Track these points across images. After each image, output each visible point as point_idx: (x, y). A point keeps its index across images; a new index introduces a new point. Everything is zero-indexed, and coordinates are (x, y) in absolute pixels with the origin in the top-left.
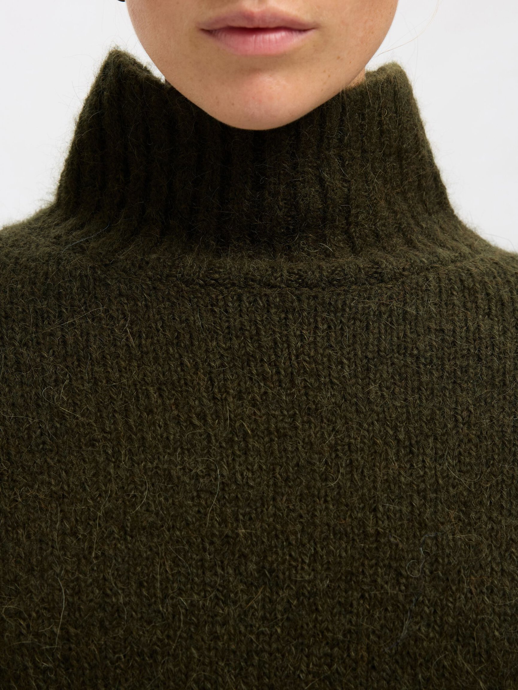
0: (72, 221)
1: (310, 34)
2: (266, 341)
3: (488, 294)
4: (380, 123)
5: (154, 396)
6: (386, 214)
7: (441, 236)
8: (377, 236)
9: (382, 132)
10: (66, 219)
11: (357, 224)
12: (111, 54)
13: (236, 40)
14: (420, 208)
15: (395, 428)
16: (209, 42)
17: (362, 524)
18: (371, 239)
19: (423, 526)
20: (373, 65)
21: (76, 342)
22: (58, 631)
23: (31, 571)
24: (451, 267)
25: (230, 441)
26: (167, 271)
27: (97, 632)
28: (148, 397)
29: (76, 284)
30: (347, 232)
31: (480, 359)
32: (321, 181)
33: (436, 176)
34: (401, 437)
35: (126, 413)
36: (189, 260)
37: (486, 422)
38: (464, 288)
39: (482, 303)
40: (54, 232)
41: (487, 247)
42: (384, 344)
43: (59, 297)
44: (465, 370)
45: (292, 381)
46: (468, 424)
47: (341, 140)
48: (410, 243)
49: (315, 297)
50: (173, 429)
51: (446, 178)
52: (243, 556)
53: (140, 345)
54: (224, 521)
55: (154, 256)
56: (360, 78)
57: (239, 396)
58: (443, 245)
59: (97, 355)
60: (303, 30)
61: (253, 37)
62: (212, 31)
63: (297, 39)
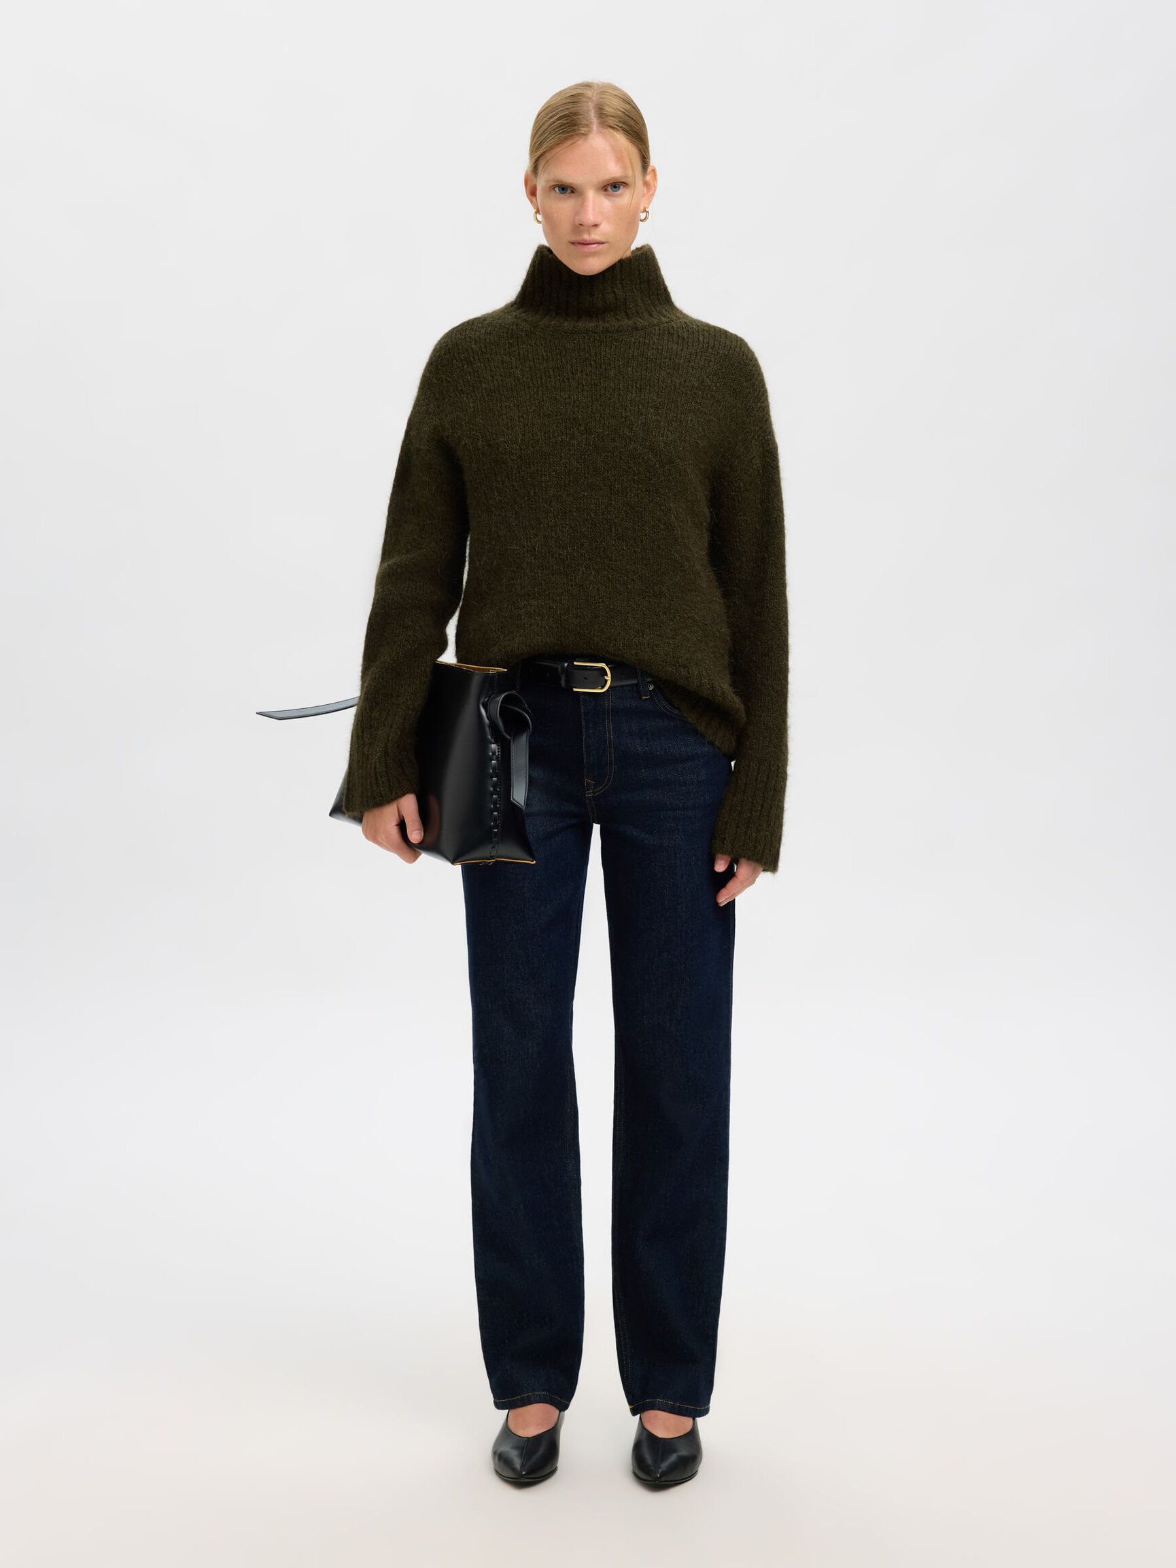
0: (520, 311)
1: (606, 244)
2: (593, 353)
3: (679, 336)
4: (639, 270)
5: (551, 372)
6: (642, 305)
7: (665, 312)
8: (638, 313)
9: (640, 274)
10: (518, 309)
11: (629, 308)
13: (581, 247)
14: (657, 302)
15: (636, 383)
16: (572, 247)
17: (621, 414)
18: (636, 314)
19: (642, 414)
20: (633, 247)
21: (524, 354)
22: (518, 447)
23: (508, 429)
24: (666, 325)
25: (577, 387)
26: (558, 328)
27: (530, 447)
28: (549, 372)
29: (524, 333)
30: (626, 312)
31: (671, 359)
32: (614, 292)
33: (665, 289)
34: (638, 386)
35: (541, 378)
36: (566, 324)
37: (669, 381)
38: (669, 333)
39: (675, 340)
40: (514, 314)
41: (686, 316)
42: (636, 354)
43: (517, 338)
44: (664, 363)
45: (601, 367)
46: (663, 382)
47: (621, 277)
48: (651, 315)
49: (612, 337)
50: (557, 383)
51: (670, 289)
52: (580, 424)
53: (547, 355)
54: (574, 413)
55: (553, 323)
56: (628, 254)
57: (582, 372)
58: (664, 316)
59: (531, 358)
60: (603, 243)
61: (587, 246)
62: (573, 243)
63: (601, 246)
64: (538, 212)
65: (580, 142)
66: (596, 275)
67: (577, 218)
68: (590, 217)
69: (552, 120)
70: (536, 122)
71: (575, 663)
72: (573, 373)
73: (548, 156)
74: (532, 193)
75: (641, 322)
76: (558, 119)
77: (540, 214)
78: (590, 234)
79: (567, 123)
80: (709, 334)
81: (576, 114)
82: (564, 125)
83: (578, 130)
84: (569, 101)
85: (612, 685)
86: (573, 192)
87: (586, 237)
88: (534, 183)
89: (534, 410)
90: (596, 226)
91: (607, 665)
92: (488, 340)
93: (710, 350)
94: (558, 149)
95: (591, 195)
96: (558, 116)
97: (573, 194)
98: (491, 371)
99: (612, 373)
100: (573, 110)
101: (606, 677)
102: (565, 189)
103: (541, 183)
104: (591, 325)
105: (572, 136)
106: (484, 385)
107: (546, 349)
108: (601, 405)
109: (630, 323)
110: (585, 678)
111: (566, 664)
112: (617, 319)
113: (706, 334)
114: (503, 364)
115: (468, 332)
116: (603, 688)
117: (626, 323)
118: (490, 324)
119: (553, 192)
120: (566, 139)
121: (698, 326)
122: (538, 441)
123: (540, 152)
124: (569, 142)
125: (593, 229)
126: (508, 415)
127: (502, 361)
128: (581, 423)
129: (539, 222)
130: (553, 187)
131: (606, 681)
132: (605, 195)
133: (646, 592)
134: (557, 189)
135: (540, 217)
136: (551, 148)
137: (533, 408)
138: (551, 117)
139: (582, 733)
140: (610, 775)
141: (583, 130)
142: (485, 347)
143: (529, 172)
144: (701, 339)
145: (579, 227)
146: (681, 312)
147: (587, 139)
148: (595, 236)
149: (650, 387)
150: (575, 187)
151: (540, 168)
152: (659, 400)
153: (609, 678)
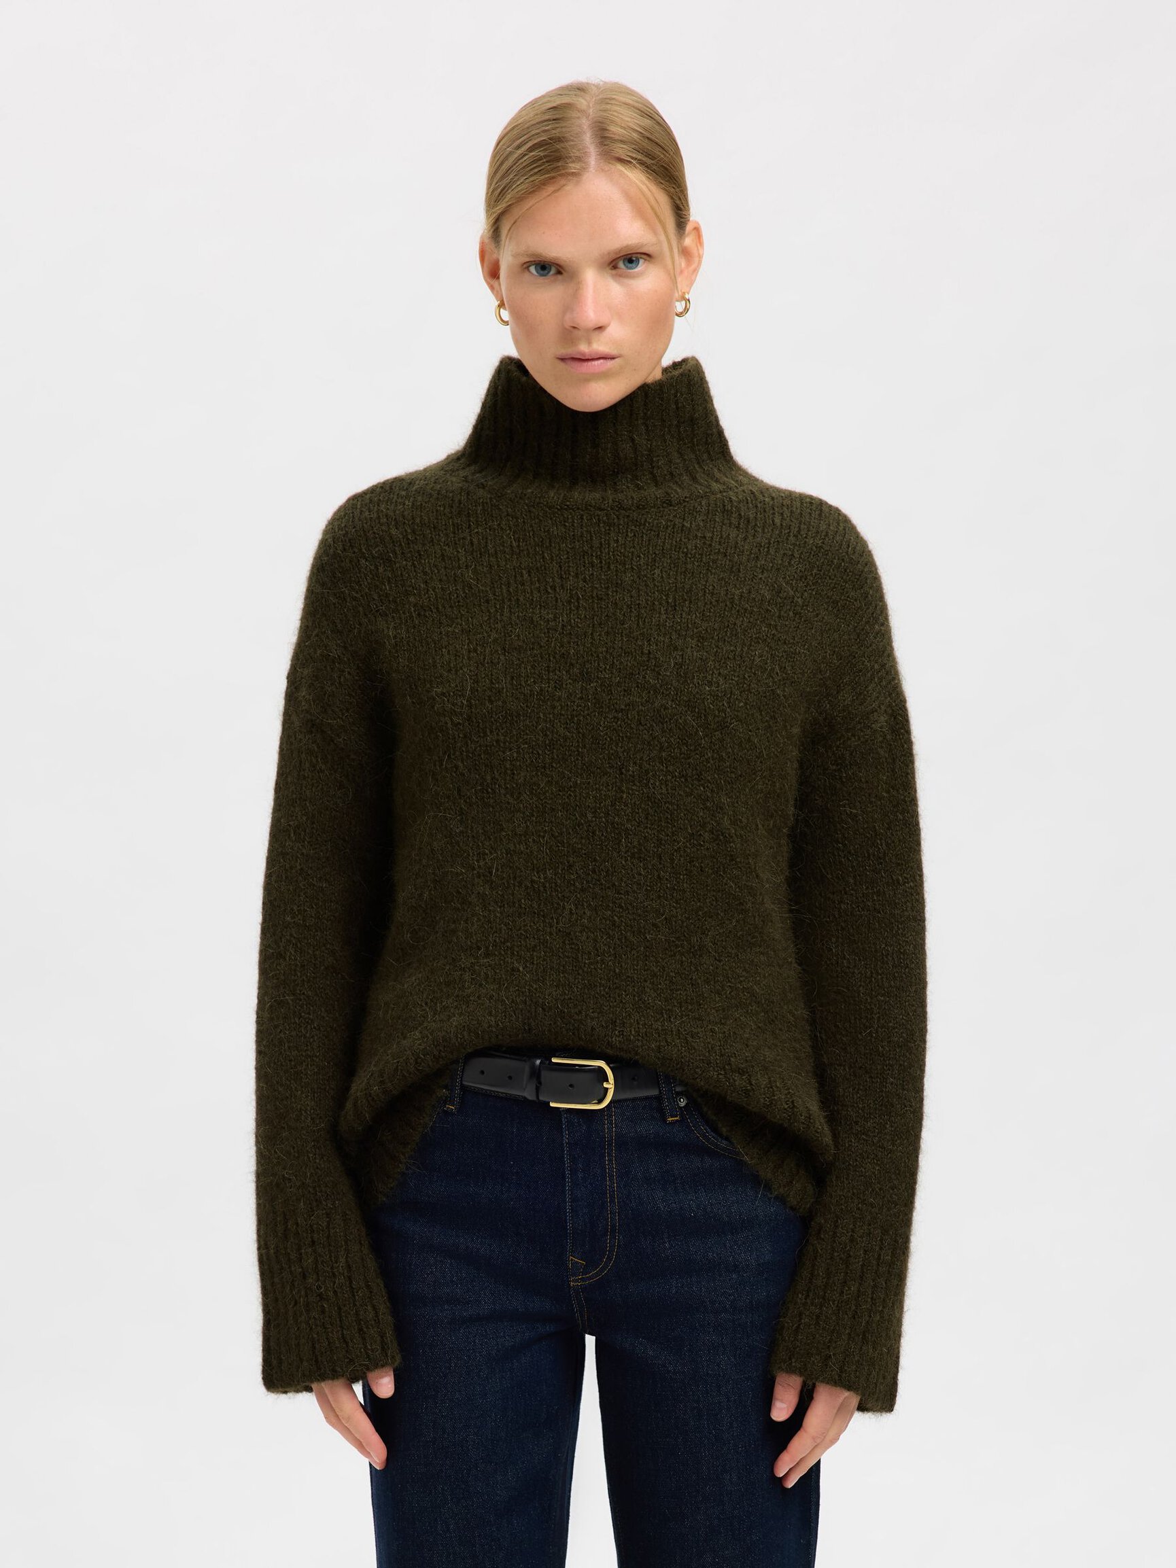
0: (472, 469)
1: (617, 359)
2: (596, 543)
3: (740, 515)
4: (676, 403)
5: (526, 576)
6: (679, 460)
7: (717, 475)
8: (672, 475)
9: (677, 408)
10: (468, 466)
11: (658, 467)
12: (501, 362)
13: (577, 365)
14: (705, 456)
15: (667, 595)
16: (563, 364)
21: (479, 543)
23: (449, 672)
24: (719, 496)
25: (569, 602)
26: (537, 500)
27: (486, 703)
28: (522, 575)
29: (480, 508)
30: (652, 473)
31: (726, 556)
32: (633, 440)
33: (720, 433)
38: (724, 511)
39: (734, 521)
40: (462, 473)
41: (753, 480)
42: (667, 546)
43: (469, 515)
45: (609, 567)
47: (645, 414)
48: (694, 479)
49: (628, 516)
50: (536, 595)
53: (519, 546)
55: (530, 491)
56: (657, 375)
57: (577, 575)
58: (717, 481)
59: (492, 551)
60: (613, 358)
61: (585, 364)
62: (563, 359)
63: (610, 364)
64: (501, 305)
65: (567, 188)
66: (601, 411)
67: (568, 316)
68: (590, 313)
69: (520, 152)
70: (494, 156)
71: (554, 1060)
72: (562, 577)
73: (517, 212)
74: (493, 273)
75: (677, 492)
76: (531, 149)
77: (505, 309)
78: (590, 343)
79: (545, 156)
80: (792, 512)
81: (560, 140)
82: (541, 159)
83: (564, 168)
84: (547, 117)
85: (618, 1098)
86: (559, 273)
87: (584, 348)
88: (495, 256)
89: (495, 640)
90: (600, 328)
91: (608, 1064)
92: (418, 520)
93: (792, 539)
94: (530, 202)
95: (591, 278)
96: (530, 144)
97: (560, 277)
98: (425, 573)
99: (628, 578)
100: (556, 133)
101: (605, 1085)
102: (546, 267)
103: (507, 261)
104: (594, 496)
105: (553, 178)
106: (412, 599)
107: (516, 536)
108: (608, 633)
109: (659, 493)
110: (571, 1086)
111: (538, 1062)
112: (637, 485)
113: (787, 513)
114: (443, 560)
115: (383, 507)
116: (600, 1101)
117: (653, 492)
118: (421, 491)
119: (526, 275)
120: (544, 183)
121: (773, 499)
122: (500, 691)
123: (502, 206)
124: (550, 189)
125: (595, 335)
126: (451, 648)
127: (443, 555)
128: (574, 662)
129: (506, 323)
130: (526, 266)
131: (607, 1089)
132: (614, 276)
133: (677, 946)
134: (532, 269)
135: (505, 315)
136: (520, 199)
137: (494, 635)
138: (519, 147)
139: (564, 1177)
140: (611, 1251)
141: (573, 167)
142: (414, 532)
143: (487, 241)
144: (778, 521)
145: (570, 332)
146: (745, 474)
147: (578, 183)
148: (600, 345)
149: (691, 602)
150: (562, 263)
151: (504, 232)
152: (705, 625)
153: (610, 1085)
